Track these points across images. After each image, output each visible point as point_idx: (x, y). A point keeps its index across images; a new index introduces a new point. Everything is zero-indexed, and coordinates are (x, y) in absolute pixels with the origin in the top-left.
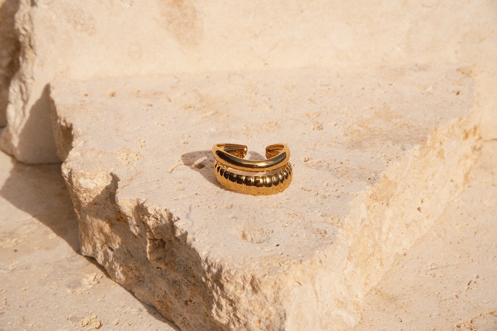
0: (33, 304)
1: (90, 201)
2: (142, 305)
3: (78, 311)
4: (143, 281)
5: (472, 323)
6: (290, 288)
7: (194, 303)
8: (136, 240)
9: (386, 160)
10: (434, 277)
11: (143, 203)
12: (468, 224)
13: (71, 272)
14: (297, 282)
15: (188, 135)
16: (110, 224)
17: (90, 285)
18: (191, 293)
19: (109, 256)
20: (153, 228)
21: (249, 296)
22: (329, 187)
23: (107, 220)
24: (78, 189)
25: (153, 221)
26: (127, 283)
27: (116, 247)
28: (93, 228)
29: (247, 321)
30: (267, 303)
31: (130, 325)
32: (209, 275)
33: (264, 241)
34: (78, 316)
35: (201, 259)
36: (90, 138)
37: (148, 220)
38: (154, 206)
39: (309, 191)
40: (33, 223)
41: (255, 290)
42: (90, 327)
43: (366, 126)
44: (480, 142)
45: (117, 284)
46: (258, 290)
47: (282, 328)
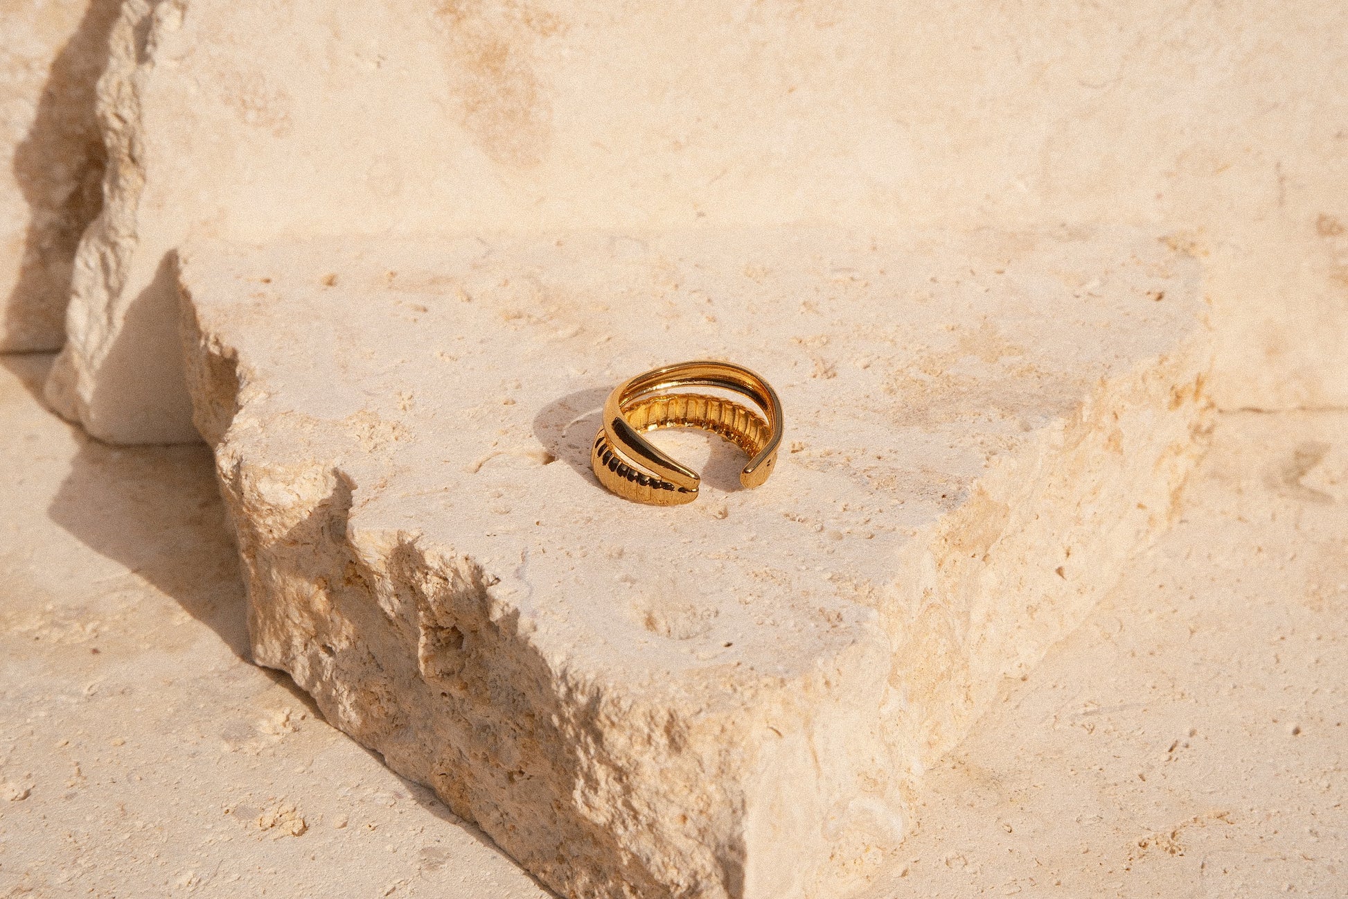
0: (143, 776)
1: (280, 535)
2: (400, 783)
3: (250, 795)
4: (405, 727)
5: (1175, 838)
6: (756, 743)
7: (528, 777)
8: (392, 629)
9: (985, 453)
10: (1091, 733)
11: (414, 540)
12: (1175, 611)
13: (230, 705)
14: (772, 728)
15: (514, 384)
16: (327, 590)
17: (276, 736)
18: (522, 754)
19: (323, 669)
20: (435, 601)
21: (662, 758)
22: (849, 512)
23: (321, 581)
24: (254, 507)
25: (435, 585)
26: (366, 731)
27: (341, 645)
28: (285, 599)
29: (655, 817)
30: (702, 775)
31: (373, 830)
32: (570, 709)
33: (697, 634)
34: (250, 806)
35: (550, 672)
36: (281, 385)
37: (424, 580)
38: (439, 548)
39: (802, 522)
40: (133, 587)
41: (675, 745)
42: (279, 832)
43: (939, 372)
44: (1212, 415)
45: (342, 733)
46: (681, 745)
47: (735, 835)
